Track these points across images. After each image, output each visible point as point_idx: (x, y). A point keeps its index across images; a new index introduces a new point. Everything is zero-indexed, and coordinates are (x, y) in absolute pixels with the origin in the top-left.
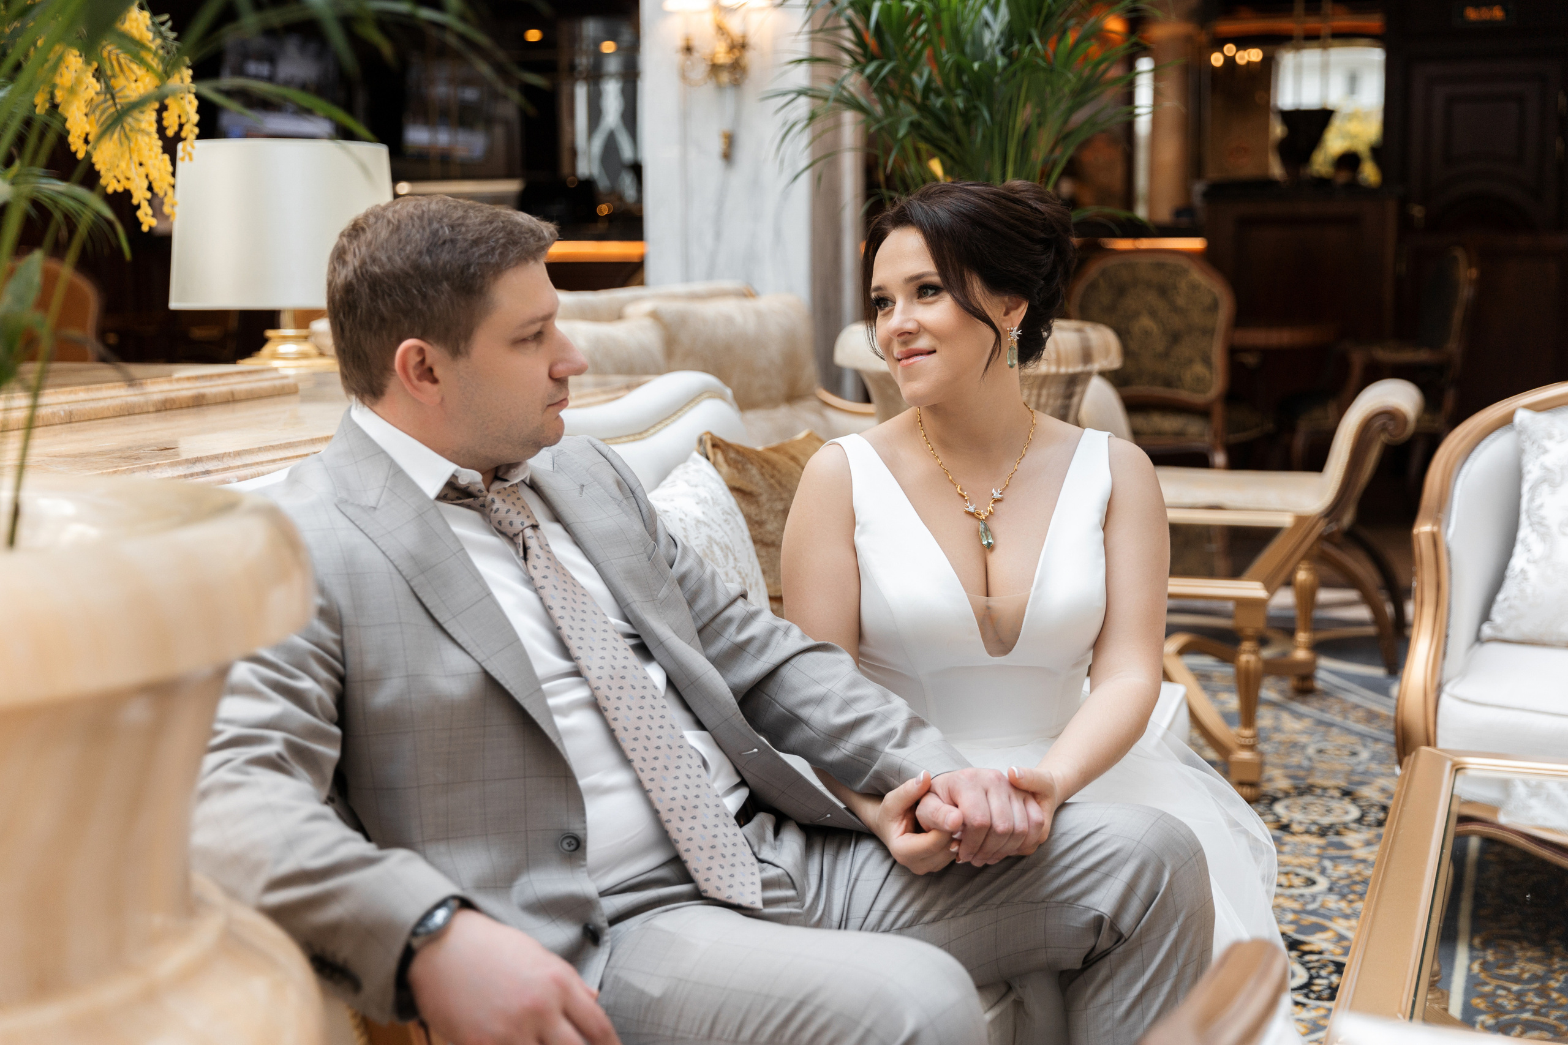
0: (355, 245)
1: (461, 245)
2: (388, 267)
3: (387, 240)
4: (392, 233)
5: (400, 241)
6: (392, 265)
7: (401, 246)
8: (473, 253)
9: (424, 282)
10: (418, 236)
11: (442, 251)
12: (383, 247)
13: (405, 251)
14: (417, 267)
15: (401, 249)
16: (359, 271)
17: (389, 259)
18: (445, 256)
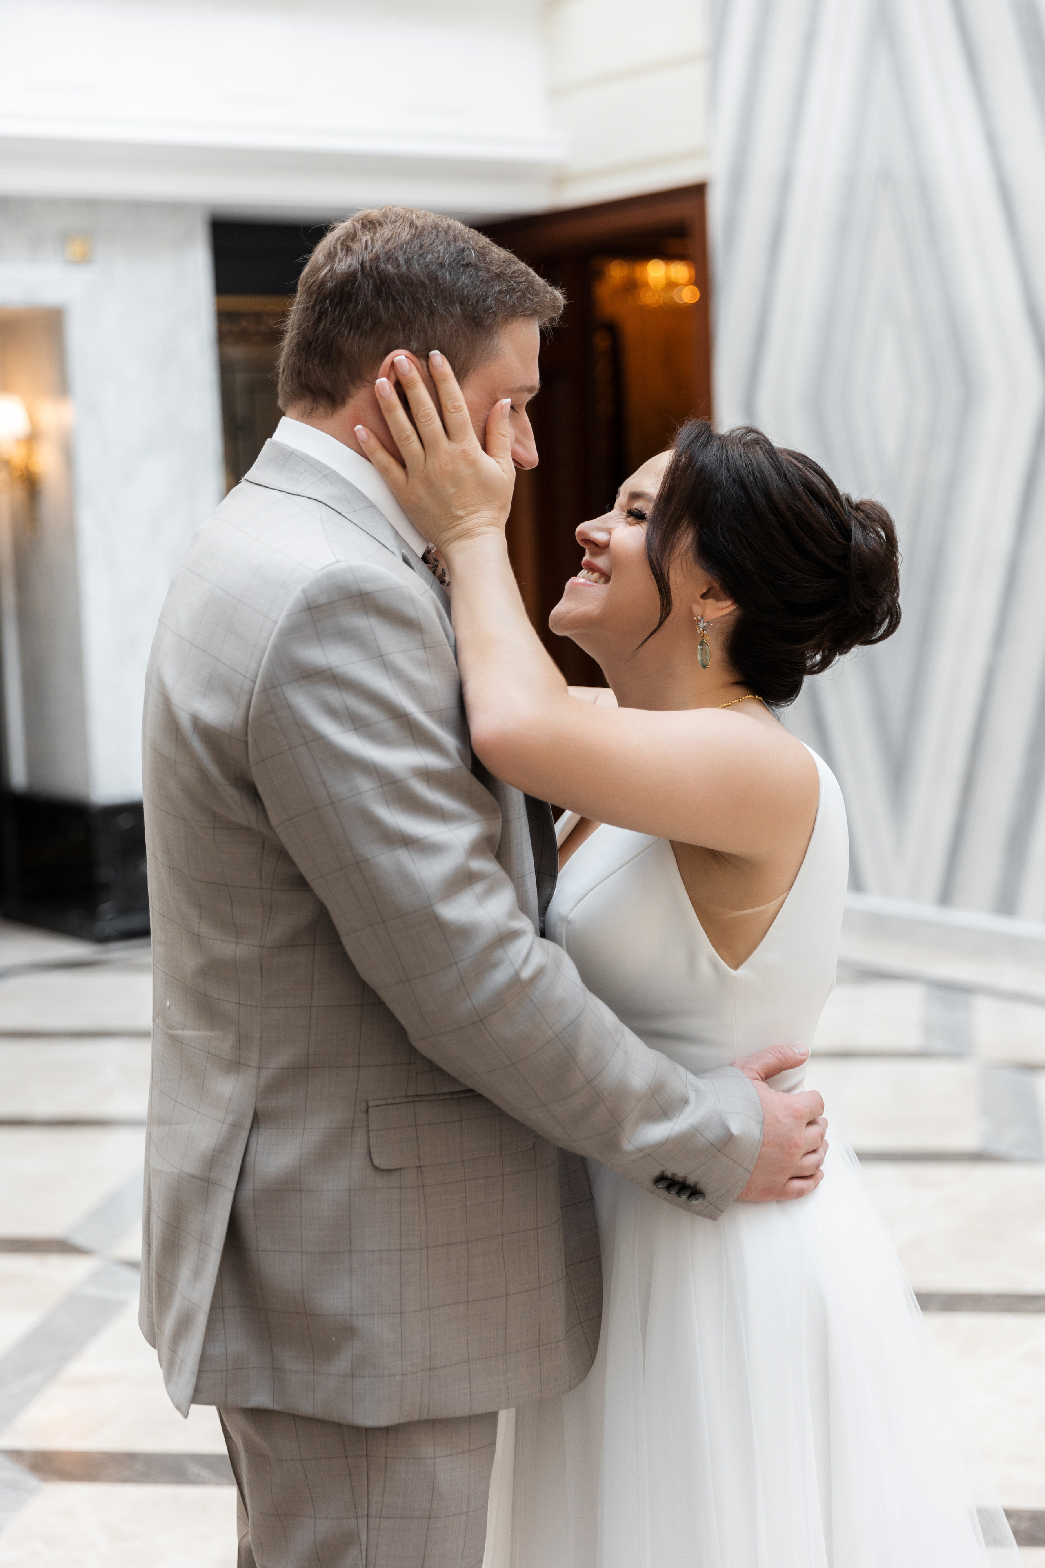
0: (368, 237)
1: (483, 274)
2: (404, 269)
3: (408, 242)
4: (414, 236)
5: (421, 247)
6: (408, 268)
7: (421, 252)
8: (493, 287)
9: (436, 297)
10: (441, 248)
11: (463, 272)
12: (401, 248)
13: (425, 258)
14: (434, 279)
15: (421, 255)
16: (368, 265)
17: (408, 261)
18: (464, 279)
